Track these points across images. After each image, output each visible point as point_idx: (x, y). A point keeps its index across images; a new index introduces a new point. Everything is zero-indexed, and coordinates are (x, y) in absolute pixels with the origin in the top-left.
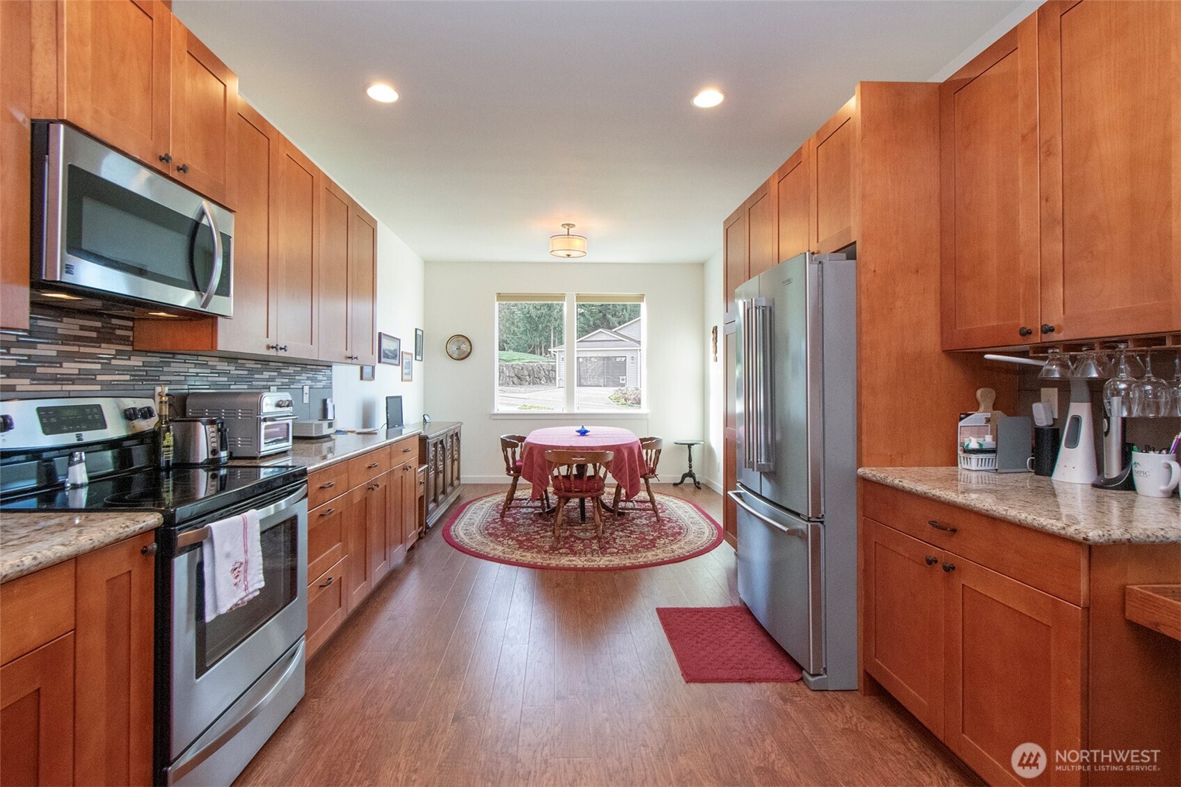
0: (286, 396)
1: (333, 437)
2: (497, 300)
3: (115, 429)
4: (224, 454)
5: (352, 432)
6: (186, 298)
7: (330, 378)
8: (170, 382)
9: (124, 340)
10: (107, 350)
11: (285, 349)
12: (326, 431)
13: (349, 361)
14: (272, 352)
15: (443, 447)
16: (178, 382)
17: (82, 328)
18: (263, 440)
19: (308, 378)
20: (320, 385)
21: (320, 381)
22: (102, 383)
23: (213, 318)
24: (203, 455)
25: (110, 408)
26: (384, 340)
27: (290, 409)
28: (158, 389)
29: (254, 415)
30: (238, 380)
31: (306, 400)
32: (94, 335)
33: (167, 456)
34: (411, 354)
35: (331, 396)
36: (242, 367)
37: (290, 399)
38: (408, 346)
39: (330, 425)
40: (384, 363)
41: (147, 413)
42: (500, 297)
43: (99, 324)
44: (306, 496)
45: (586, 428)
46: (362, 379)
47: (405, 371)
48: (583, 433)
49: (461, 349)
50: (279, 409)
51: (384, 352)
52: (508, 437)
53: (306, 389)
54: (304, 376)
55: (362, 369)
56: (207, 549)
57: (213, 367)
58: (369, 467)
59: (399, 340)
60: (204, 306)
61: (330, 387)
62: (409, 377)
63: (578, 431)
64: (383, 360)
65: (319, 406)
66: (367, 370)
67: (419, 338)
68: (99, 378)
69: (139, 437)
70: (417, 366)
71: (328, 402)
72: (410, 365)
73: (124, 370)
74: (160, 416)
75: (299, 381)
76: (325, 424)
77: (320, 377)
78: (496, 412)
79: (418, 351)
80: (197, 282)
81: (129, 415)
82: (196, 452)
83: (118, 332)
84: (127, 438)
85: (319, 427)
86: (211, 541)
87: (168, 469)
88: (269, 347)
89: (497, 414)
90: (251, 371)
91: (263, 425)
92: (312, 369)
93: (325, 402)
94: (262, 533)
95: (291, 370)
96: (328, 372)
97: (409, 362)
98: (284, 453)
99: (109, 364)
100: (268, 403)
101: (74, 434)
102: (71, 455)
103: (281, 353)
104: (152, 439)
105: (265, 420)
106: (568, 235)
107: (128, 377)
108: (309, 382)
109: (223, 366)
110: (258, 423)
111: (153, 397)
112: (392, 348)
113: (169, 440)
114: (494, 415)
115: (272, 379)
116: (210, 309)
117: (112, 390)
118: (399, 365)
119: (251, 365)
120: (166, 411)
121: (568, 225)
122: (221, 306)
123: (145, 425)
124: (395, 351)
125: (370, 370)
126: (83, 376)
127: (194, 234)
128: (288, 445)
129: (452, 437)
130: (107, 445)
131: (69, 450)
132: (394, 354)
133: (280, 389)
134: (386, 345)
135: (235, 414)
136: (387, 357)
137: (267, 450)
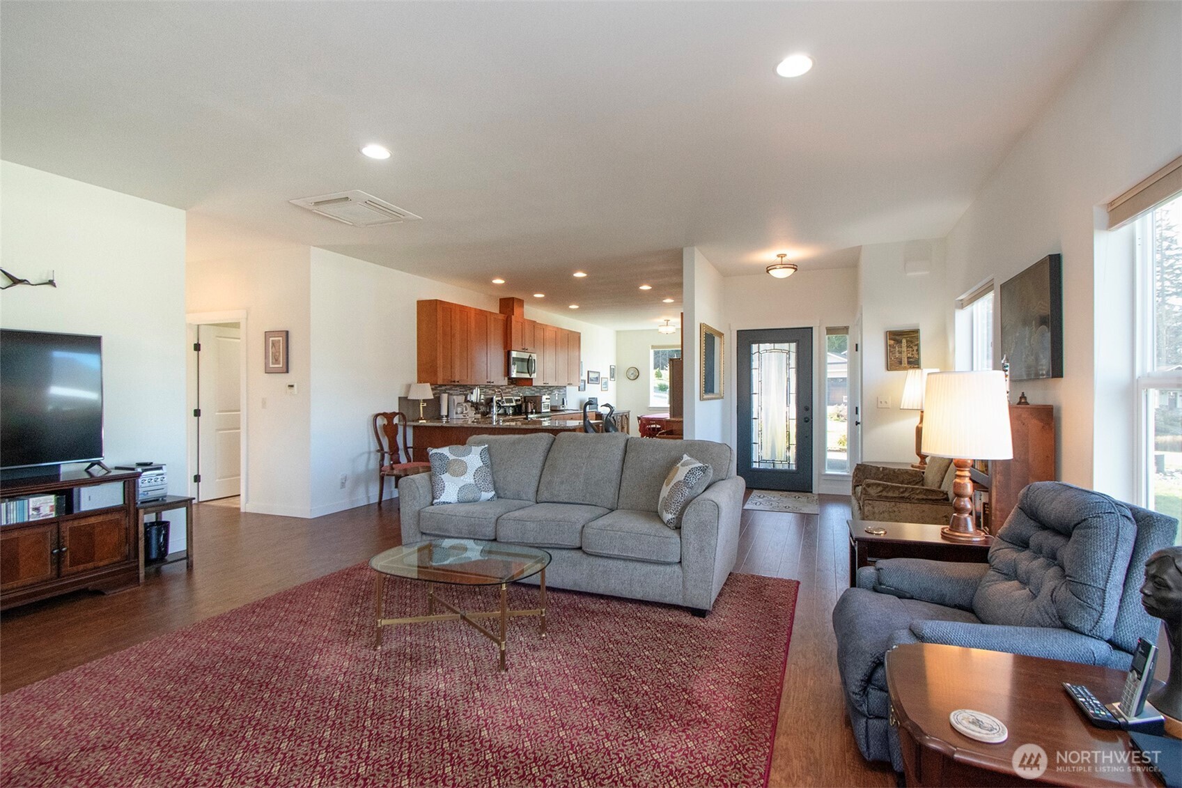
0: (548, 397)
1: (565, 410)
3: (514, 404)
4: (534, 410)
6: (527, 376)
7: (565, 391)
8: (522, 393)
9: (515, 384)
10: (512, 386)
12: (562, 408)
13: (570, 385)
14: (546, 385)
16: (524, 393)
18: (543, 408)
19: (558, 391)
21: (562, 392)
23: (532, 379)
24: (530, 411)
26: (590, 374)
27: (550, 400)
28: (521, 395)
29: (540, 402)
30: (537, 392)
31: (557, 398)
32: (511, 383)
33: (523, 410)
34: (608, 378)
35: (566, 397)
36: (538, 389)
37: (550, 397)
38: (605, 373)
39: (563, 406)
40: (591, 383)
41: (519, 400)
42: (653, 347)
43: (512, 381)
46: (579, 390)
47: (603, 386)
49: (634, 374)
50: (547, 400)
51: (591, 378)
53: (557, 394)
54: (556, 390)
55: (579, 386)
57: (531, 389)
59: (600, 372)
60: (530, 376)
61: (565, 394)
62: (606, 389)
65: (562, 401)
66: (582, 387)
67: (612, 371)
68: (512, 392)
69: (517, 406)
70: (612, 384)
72: (606, 383)
75: (554, 392)
77: (562, 390)
79: (612, 376)
80: (529, 372)
81: (517, 400)
85: (560, 406)
88: (544, 383)
89: (651, 407)
90: (540, 389)
92: (559, 388)
93: (563, 399)
95: (552, 389)
96: (565, 389)
98: (548, 412)
100: (544, 398)
103: (548, 385)
104: (521, 405)
106: (667, 325)
107: (516, 392)
109: (533, 388)
110: (542, 403)
111: (520, 397)
113: (524, 406)
114: (649, 407)
115: (546, 391)
116: (532, 377)
117: (513, 395)
118: (600, 383)
120: (523, 400)
121: (667, 320)
122: (534, 376)
123: (519, 403)
124: (597, 378)
125: (583, 387)
126: (509, 392)
127: (529, 361)
128: (549, 410)
129: (622, 416)
130: (513, 407)
131: (509, 407)
132: (597, 379)
133: (549, 394)
134: (592, 375)
135: (536, 401)
136: (592, 380)
137: (543, 411)
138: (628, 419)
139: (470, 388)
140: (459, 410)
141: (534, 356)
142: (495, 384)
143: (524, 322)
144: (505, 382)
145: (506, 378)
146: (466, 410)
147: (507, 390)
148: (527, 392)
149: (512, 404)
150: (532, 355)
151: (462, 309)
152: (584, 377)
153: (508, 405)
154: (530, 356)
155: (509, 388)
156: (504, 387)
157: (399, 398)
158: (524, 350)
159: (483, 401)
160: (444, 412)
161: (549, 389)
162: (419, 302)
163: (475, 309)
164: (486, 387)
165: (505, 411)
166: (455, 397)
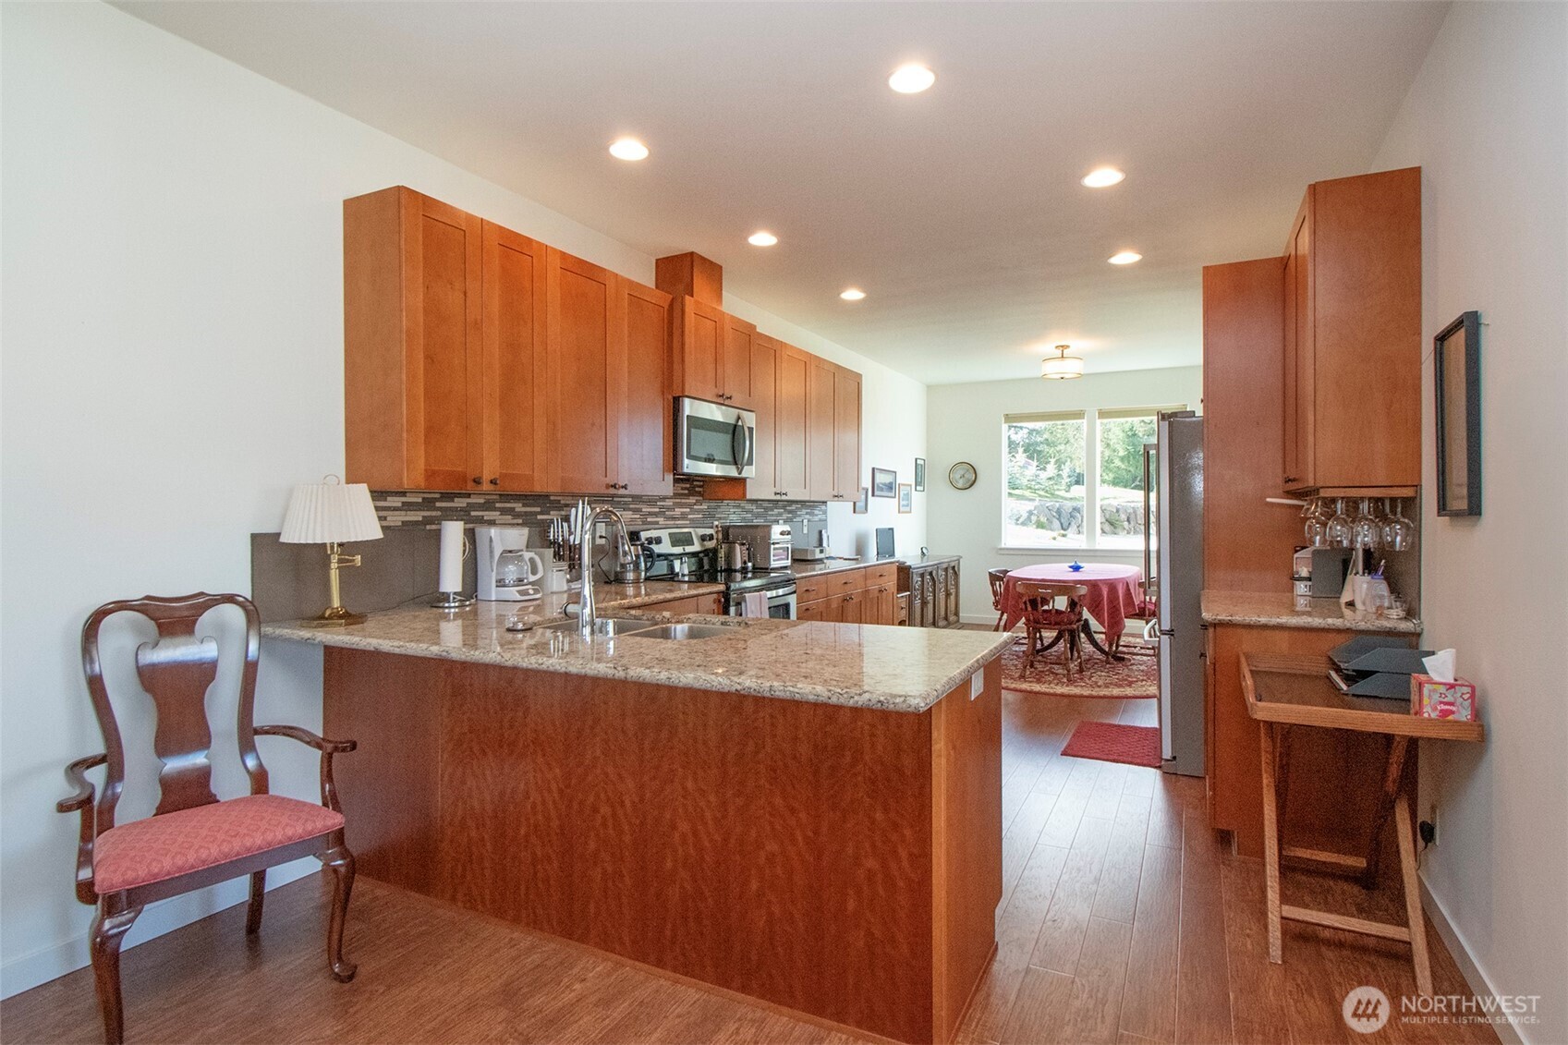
0: (787, 528)
1: (825, 561)
2: (1005, 422)
3: (696, 547)
4: (750, 564)
5: (840, 558)
6: (732, 472)
7: (825, 512)
8: (720, 518)
9: (700, 494)
10: (692, 500)
11: (786, 494)
12: (818, 556)
13: (836, 499)
14: (778, 497)
15: (933, 579)
16: (724, 518)
17: (682, 489)
18: (772, 558)
19: (807, 513)
20: (816, 518)
21: (817, 515)
22: (692, 520)
23: (744, 481)
24: (739, 565)
25: (695, 534)
26: (878, 475)
27: (789, 537)
28: (716, 523)
29: (766, 542)
30: (758, 515)
31: (805, 531)
32: (686, 492)
33: (722, 564)
34: (911, 486)
35: (826, 528)
36: (761, 507)
37: (789, 529)
38: (906, 476)
39: (822, 551)
40: (878, 496)
41: (711, 537)
42: (1009, 418)
43: (688, 486)
44: (795, 592)
45: (1080, 564)
46: (854, 512)
47: (902, 503)
48: (1076, 569)
49: (967, 477)
50: (782, 537)
51: (878, 486)
52: (998, 571)
53: (805, 521)
54: (804, 511)
55: (855, 503)
56: (743, 604)
57: (743, 508)
58: (846, 583)
59: (895, 473)
60: (740, 474)
61: (825, 521)
62: (908, 509)
63: (1071, 567)
64: (876, 493)
65: (817, 536)
66: (860, 504)
67: (920, 471)
68: (689, 516)
69: (706, 552)
70: (918, 498)
71: (823, 532)
72: (908, 497)
73: (699, 511)
74: (717, 539)
75: (800, 516)
76: (818, 550)
77: (816, 512)
78: (1003, 546)
79: (919, 481)
80: (735, 461)
81: (703, 538)
82: (735, 563)
83: (697, 489)
84: (700, 552)
85: (813, 552)
86: (745, 601)
87: (721, 571)
88: (776, 494)
89: (1004, 549)
90: (766, 509)
91: (772, 546)
92: (810, 506)
93: (820, 532)
94: (769, 608)
95: (794, 507)
96: (823, 507)
97: (908, 494)
98: (785, 568)
99: (693, 508)
100: (776, 531)
101: (681, 548)
102: (681, 559)
103: (784, 497)
104: (715, 551)
105: (773, 544)
106: (1062, 357)
107: (701, 516)
108: (808, 516)
109: (749, 506)
110: (769, 544)
111: (712, 528)
112: (888, 481)
113: (722, 554)
114: (1001, 549)
115: (780, 514)
116: (744, 475)
117: (695, 524)
118: (895, 497)
119: (766, 504)
120: (720, 536)
121: (1062, 346)
122: (748, 472)
123: (710, 544)
124: (891, 483)
125: (863, 504)
126: (684, 516)
127: (735, 432)
128: (788, 563)
129: (946, 570)
130: (694, 554)
131: (680, 556)
132: (890, 487)
133: (786, 522)
134: (881, 478)
135: (756, 540)
136: (882, 490)
137: (774, 564)
138: (956, 574)
139: (556, 502)
140: (511, 572)
141: (750, 419)
142: (632, 490)
143: (718, 321)
144: (666, 486)
145: (670, 478)
146: (534, 572)
147: (678, 511)
148: (732, 515)
149: (689, 549)
150: (744, 414)
151: (513, 245)
152: (867, 483)
153: (678, 550)
154: (739, 418)
155: (681, 505)
156: (669, 503)
157: (254, 537)
158: (722, 399)
159: (603, 541)
160: (451, 580)
161: (787, 507)
162: (348, 204)
163: (563, 254)
164: (610, 499)
165: (671, 567)
166: (493, 531)
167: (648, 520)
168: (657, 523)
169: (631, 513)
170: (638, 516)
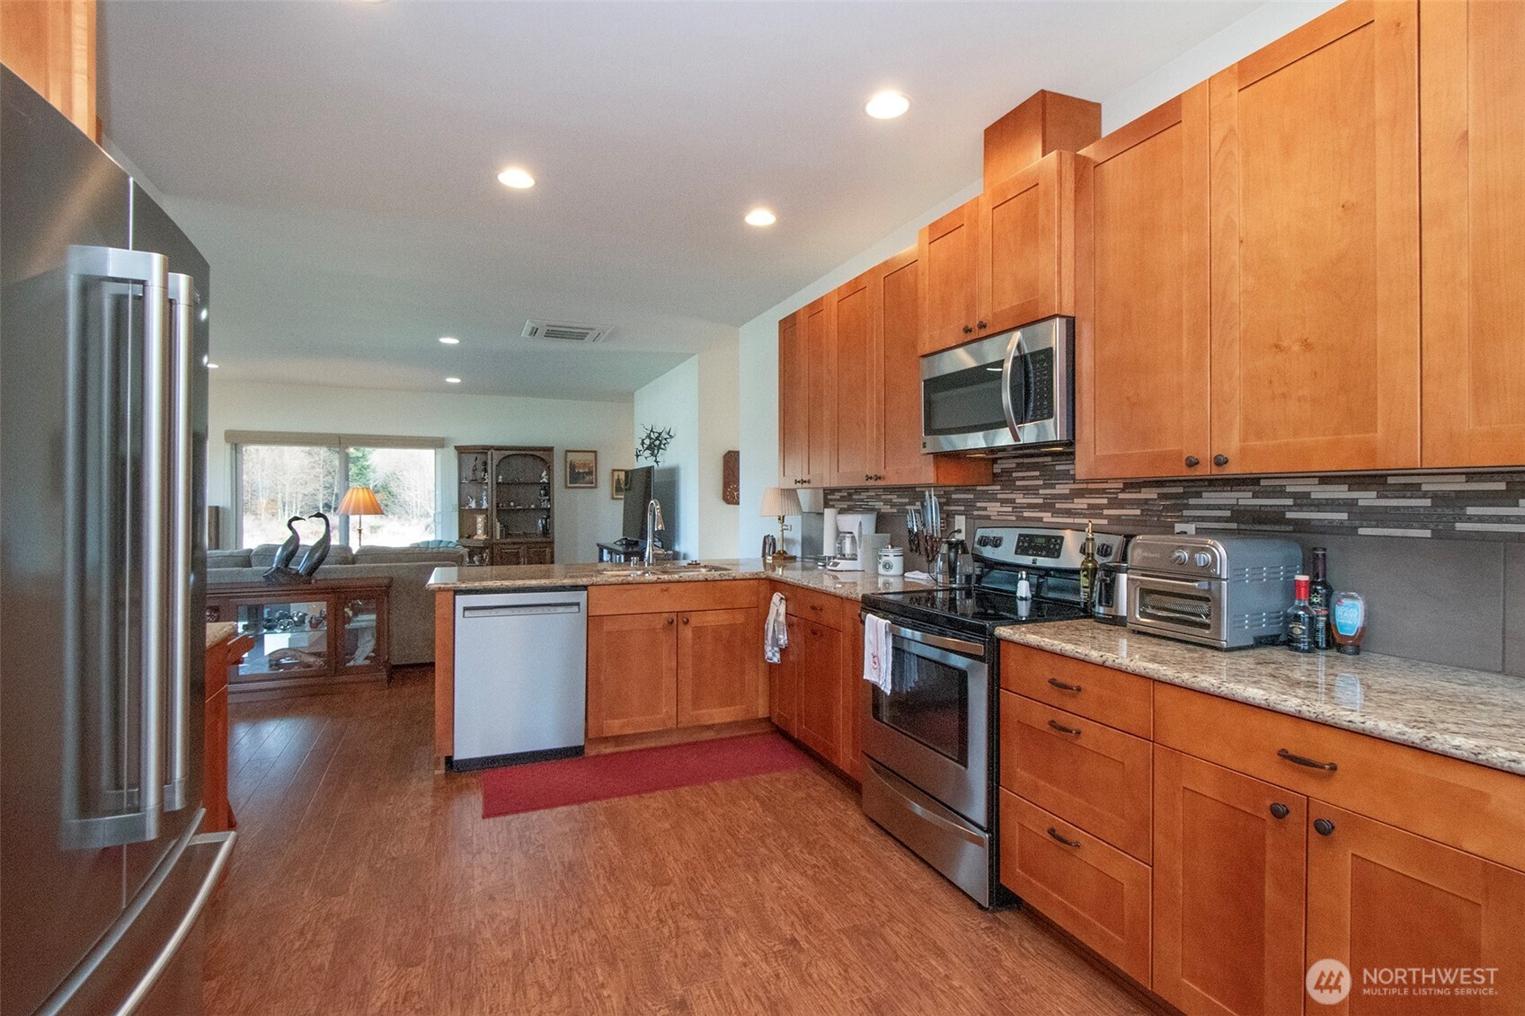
22: (1107, 517)
25: (1071, 541)
99: (1117, 498)
167: (1025, 514)
168: (1040, 519)
169: (999, 504)
170: (1010, 509)
